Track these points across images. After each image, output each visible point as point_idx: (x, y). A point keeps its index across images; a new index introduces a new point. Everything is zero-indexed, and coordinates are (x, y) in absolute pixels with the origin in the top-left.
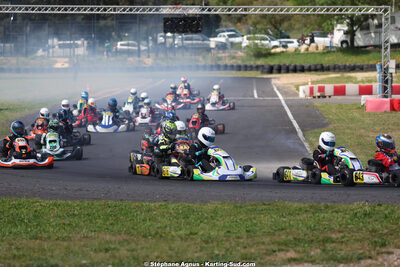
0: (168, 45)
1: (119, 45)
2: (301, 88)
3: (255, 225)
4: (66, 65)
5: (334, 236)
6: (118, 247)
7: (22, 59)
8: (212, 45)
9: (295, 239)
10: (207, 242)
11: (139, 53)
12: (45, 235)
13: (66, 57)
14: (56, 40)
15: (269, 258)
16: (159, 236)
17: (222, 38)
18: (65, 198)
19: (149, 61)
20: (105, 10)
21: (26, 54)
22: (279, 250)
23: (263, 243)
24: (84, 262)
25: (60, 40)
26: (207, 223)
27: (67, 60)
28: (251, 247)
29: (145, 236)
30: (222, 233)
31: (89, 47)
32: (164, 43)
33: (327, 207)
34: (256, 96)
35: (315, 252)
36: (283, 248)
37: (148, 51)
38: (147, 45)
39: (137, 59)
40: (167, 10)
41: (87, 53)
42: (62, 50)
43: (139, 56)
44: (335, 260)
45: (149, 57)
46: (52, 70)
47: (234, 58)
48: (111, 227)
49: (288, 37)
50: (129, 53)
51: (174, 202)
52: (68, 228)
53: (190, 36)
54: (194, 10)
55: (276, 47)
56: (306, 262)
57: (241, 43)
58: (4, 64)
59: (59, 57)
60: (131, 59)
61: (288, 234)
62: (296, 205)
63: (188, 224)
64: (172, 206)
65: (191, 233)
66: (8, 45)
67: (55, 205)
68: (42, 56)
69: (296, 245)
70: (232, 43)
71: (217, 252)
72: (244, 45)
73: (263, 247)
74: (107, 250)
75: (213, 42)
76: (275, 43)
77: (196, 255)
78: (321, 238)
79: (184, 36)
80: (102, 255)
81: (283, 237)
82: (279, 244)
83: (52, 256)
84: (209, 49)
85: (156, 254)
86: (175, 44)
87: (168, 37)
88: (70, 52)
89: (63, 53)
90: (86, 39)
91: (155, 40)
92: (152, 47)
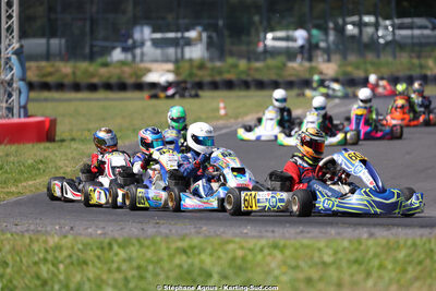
0: (365, 39)
1: (270, 39)
4: (170, 77)
7: (84, 65)
13: (166, 60)
14: (147, 31)
19: (330, 68)
21: (91, 57)
25: (154, 31)
27: (170, 66)
31: (210, 45)
38: (326, 41)
39: (307, 64)
41: (206, 55)
42: (158, 52)
43: (310, 59)
45: (329, 60)
46: (139, 86)
50: (290, 54)
53: (407, 20)
58: (50, 74)
59: (156, 61)
60: (291, 64)
66: (55, 42)
68: (123, 63)
79: (397, 21)
86: (379, 37)
87: (367, 25)
88: (176, 53)
89: (163, 54)
90: (205, 29)
91: (341, 30)
92: (334, 43)
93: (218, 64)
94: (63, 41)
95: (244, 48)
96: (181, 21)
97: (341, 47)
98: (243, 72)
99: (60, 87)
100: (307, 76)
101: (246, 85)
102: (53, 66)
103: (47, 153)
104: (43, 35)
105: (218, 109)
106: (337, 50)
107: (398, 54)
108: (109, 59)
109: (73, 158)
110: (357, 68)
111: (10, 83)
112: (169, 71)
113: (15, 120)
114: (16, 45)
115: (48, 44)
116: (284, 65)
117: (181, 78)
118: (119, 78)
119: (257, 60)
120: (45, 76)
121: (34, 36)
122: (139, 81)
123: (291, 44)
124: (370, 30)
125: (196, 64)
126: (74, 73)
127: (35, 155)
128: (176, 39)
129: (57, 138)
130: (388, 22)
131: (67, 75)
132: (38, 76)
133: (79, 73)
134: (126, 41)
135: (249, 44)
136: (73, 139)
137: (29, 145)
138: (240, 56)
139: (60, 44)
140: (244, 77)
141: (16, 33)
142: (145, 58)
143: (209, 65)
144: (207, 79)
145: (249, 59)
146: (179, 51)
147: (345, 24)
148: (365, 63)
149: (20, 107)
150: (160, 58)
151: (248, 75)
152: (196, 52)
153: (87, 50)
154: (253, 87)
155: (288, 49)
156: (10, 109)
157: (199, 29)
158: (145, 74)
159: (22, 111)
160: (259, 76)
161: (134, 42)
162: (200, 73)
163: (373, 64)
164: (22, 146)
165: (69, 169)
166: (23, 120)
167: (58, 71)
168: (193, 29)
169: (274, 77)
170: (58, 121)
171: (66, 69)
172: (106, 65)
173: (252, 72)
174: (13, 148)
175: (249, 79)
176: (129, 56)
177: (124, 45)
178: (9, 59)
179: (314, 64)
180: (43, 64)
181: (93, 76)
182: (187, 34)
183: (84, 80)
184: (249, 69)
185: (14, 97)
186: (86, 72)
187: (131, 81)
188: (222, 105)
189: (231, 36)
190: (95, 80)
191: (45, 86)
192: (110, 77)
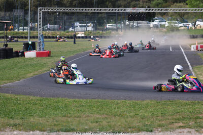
0: (131, 26)
1: (108, 26)
2: (192, 46)
3: (166, 111)
4: (83, 35)
5: (201, 116)
6: (102, 120)
7: (62, 32)
8: (152, 26)
9: (183, 117)
10: (143, 119)
11: (117, 29)
12: (69, 115)
13: (83, 31)
14: (78, 23)
15: (170, 126)
16: (121, 116)
17: (156, 23)
18: (79, 98)
20: (101, 10)
21: (64, 30)
22: (176, 122)
23: (168, 119)
24: (86, 127)
25: (80, 23)
26: (143, 110)
27: (83, 33)
28: (162, 121)
29: (115, 116)
30: (150, 114)
31: (93, 27)
32: (129, 25)
33: (199, 103)
34: (171, 50)
35: (192, 123)
36: (177, 121)
37: (121, 28)
38: (121, 26)
40: (129, 10)
41: (93, 29)
42: (81, 28)
43: (117, 31)
44: (200, 127)
47: (161, 32)
48: (99, 112)
49: (187, 22)
50: (112, 29)
51: (129, 100)
52: (80, 112)
53: (141, 22)
54: (142, 10)
55: (181, 26)
56: (187, 127)
57: (165, 25)
60: (113, 32)
61: (180, 115)
62: (184, 101)
63: (135, 110)
64: (128, 102)
65: (136, 114)
66: (56, 26)
67: (74, 101)
68: (72, 31)
69: (183, 120)
70: (161, 25)
71: (147, 123)
72: (166, 26)
73: (168, 121)
74: (97, 122)
75: (152, 24)
76: (181, 25)
77: (137, 124)
78: (195, 117)
79: (138, 22)
80: (95, 124)
81: (178, 116)
82: (176, 119)
83: (72, 125)
84: (150, 28)
85: (119, 124)
86: (134, 26)
90: (92, 23)
91: (125, 23)
93: (95, 32)
95: (101, 28)
96: (86, 21)
102: (55, 32)
108: (69, 30)
111: (40, 43)
114: (41, 34)
115: (54, 26)
117: (86, 36)
118: (71, 35)
119: (104, 31)
120: (53, 35)
123: (113, 27)
125: (90, 31)
126: (60, 34)
128: (85, 25)
132: (51, 35)
135: (103, 26)
136: (54, 56)
138: (100, 30)
142: (78, 30)
143: (93, 32)
145: (102, 31)
146: (86, 28)
147: (126, 22)
150: (81, 31)
152: (90, 29)
153: (63, 28)
154: (103, 38)
160: (105, 35)
161: (75, 26)
162: (91, 34)
168: (89, 23)
171: (58, 34)
172: (67, 32)
175: (102, 36)
176: (74, 30)
177: (73, 27)
180: (53, 32)
181: (65, 35)
184: (102, 33)
189: (99, 25)
192: (69, 35)
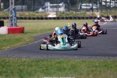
0: (107, 6)
4: (55, 16)
7: (32, 13)
13: (54, 12)
14: (49, 3)
21: (34, 11)
27: (55, 13)
31: (65, 7)
32: (105, 6)
37: (97, 9)
38: (97, 6)
41: (65, 10)
42: (52, 9)
43: (93, 11)
45: (97, 12)
46: (47, 18)
50: (87, 10)
58: (23, 15)
59: (51, 12)
60: (88, 13)
66: (24, 6)
68: (42, 12)
86: (111, 6)
87: (108, 2)
88: (56, 10)
89: (53, 10)
90: (64, 3)
92: (99, 7)
93: (68, 12)
94: (26, 6)
95: (75, 8)
96: (58, 1)
97: (101, 8)
98: (74, 15)
99: (25, 18)
100: (92, 16)
101: (75, 18)
102: (23, 13)
103: (22, 36)
104: (21, 5)
105: (68, 25)
106: (100, 9)
107: (116, 10)
108: (38, 11)
109: (29, 38)
110: (105, 14)
111: (12, 17)
112: (54, 14)
113: (13, 27)
114: (14, 7)
115: (22, 7)
116: (86, 13)
117: (58, 16)
118: (41, 16)
119: (78, 11)
120: (21, 15)
121: (18, 5)
122: (46, 17)
123: (87, 7)
124: (108, 4)
125: (62, 12)
126: (29, 15)
127: (19, 37)
128: (56, 6)
129: (24, 32)
130: (113, 1)
131: (27, 15)
132: (19, 15)
133: (30, 15)
134: (43, 6)
135: (76, 7)
136: (29, 33)
137: (17, 34)
138: (74, 10)
139: (25, 7)
140: (75, 16)
141: (13, 4)
142: (48, 11)
143: (65, 13)
144: (65, 17)
145: (76, 11)
146: (57, 9)
147: (102, 2)
148: (107, 12)
149: (15, 24)
150: (52, 11)
151: (76, 16)
152: (62, 9)
153: (33, 9)
154: (77, 19)
155: (86, 8)
156: (12, 24)
157: (63, 3)
158: (48, 15)
159: (15, 25)
160: (79, 16)
161: (45, 6)
162: (63, 15)
163: (109, 13)
164: (15, 34)
165: (28, 41)
166: (15, 27)
167: (25, 14)
168: (61, 3)
169: (83, 16)
170: (25, 28)
171: (27, 14)
172: (37, 13)
173: (77, 15)
174: (13, 35)
175: (76, 17)
176: (44, 10)
177: (43, 7)
178: (12, 11)
179: (93, 13)
180: (21, 12)
181: (34, 16)
182: (59, 5)
183: (32, 17)
184: (76, 14)
185: (13, 21)
186: (32, 14)
187: (44, 17)
188: (69, 24)
189: (71, 5)
190: (35, 17)
191: (21, 18)
192: (39, 16)
